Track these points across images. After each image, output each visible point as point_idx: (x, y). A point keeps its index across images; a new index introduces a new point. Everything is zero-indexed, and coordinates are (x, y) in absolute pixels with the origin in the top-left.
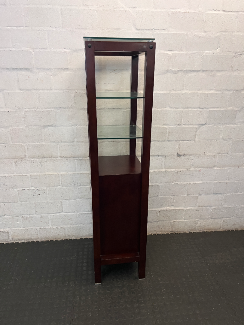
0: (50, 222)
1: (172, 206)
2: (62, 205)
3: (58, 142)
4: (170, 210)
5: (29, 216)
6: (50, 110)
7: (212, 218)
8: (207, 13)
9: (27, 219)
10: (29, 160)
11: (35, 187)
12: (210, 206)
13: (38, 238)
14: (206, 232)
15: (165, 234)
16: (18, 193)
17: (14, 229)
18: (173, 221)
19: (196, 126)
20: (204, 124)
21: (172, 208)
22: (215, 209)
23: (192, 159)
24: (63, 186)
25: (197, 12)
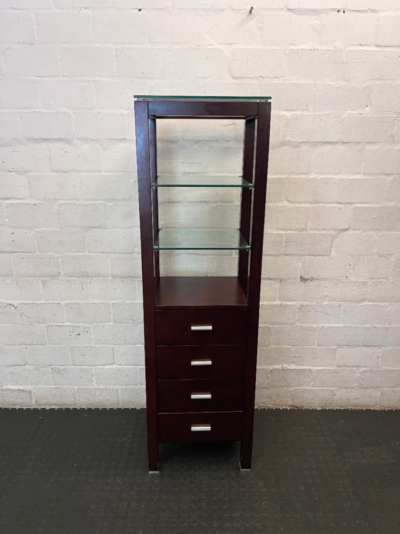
0: (94, 379)
1: (293, 363)
2: (113, 352)
3: (109, 253)
4: (289, 369)
5: (62, 368)
6: (97, 202)
7: (361, 387)
8: (349, 49)
9: (59, 372)
10: (64, 279)
11: (72, 323)
12: (357, 366)
13: (76, 404)
14: (351, 409)
15: (281, 409)
16: (47, 331)
17: (39, 386)
18: (293, 388)
19: (333, 232)
20: (346, 230)
21: (293, 367)
22: (365, 371)
23: (326, 287)
24: (115, 323)
25: (332, 48)
